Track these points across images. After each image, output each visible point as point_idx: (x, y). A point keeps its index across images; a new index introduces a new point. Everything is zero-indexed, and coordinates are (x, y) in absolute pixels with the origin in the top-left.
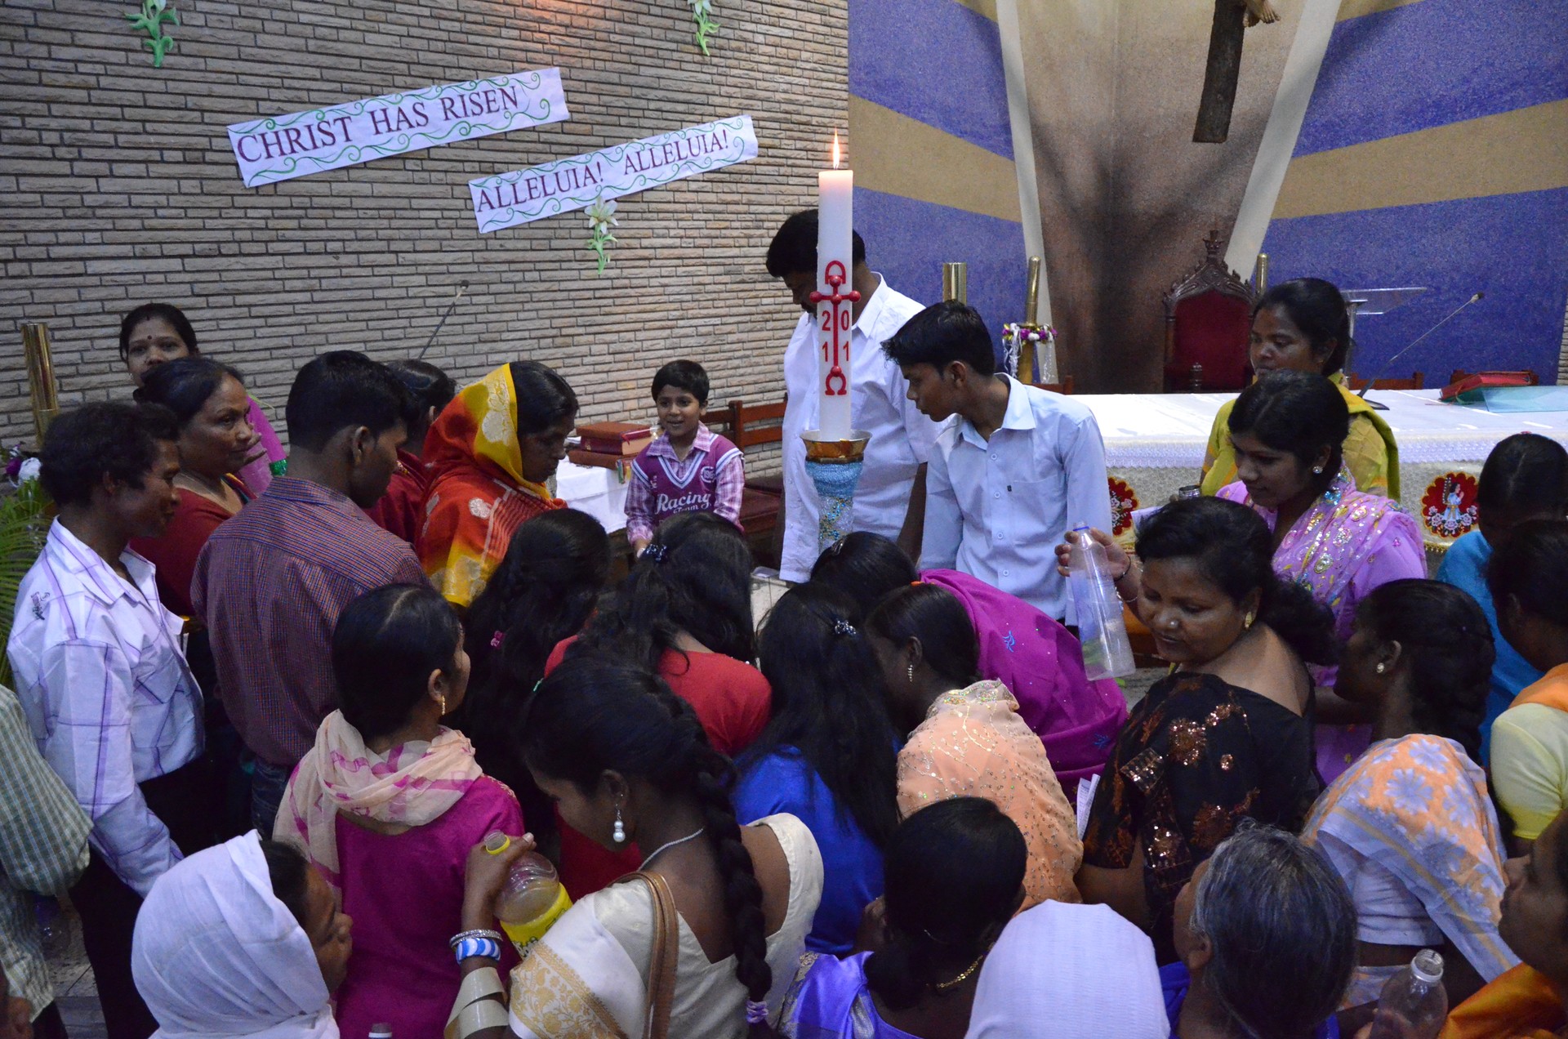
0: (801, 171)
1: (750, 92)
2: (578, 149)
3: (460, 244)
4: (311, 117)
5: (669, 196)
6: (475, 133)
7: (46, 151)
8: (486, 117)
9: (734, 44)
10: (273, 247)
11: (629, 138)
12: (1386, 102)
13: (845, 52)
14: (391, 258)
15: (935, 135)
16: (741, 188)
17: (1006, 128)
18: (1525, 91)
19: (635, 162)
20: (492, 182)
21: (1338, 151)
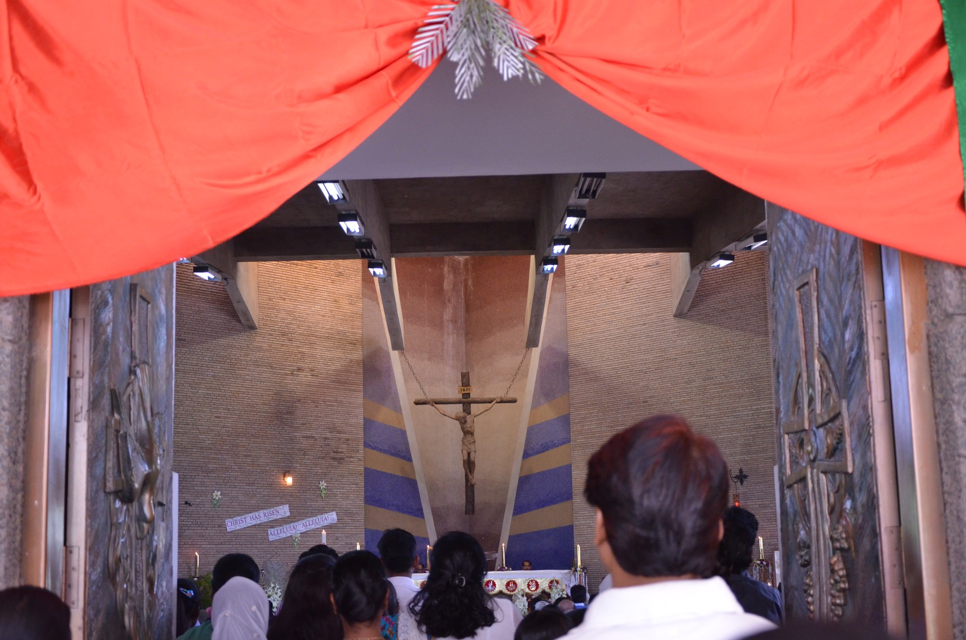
0: (350, 525)
1: (334, 506)
2: (292, 522)
3: (265, 543)
4: (239, 518)
5: (313, 532)
6: (270, 520)
7: (198, 526)
8: (272, 516)
9: (331, 495)
10: (231, 543)
11: (303, 519)
12: (531, 500)
13: (363, 493)
14: (250, 546)
15: (395, 514)
16: (332, 530)
18: (559, 498)
19: (305, 524)
20: (273, 530)
21: (522, 514)
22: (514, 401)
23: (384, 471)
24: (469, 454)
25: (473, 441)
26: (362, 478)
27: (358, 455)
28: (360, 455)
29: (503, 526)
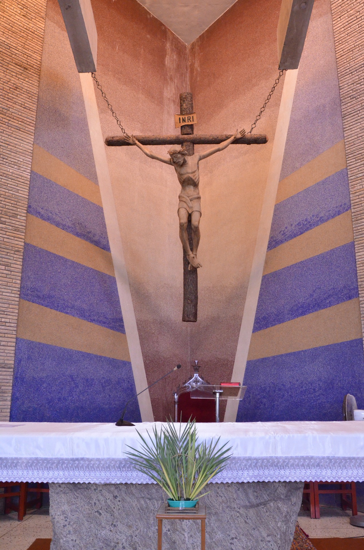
12: (283, 307)
13: (19, 282)
15: (75, 320)
17: (121, 320)
18: (334, 298)
21: (268, 329)
22: (262, 140)
23: (61, 254)
24: (190, 216)
25: (196, 196)
26: (19, 257)
27: (14, 222)
28: (17, 223)
29: (238, 348)
